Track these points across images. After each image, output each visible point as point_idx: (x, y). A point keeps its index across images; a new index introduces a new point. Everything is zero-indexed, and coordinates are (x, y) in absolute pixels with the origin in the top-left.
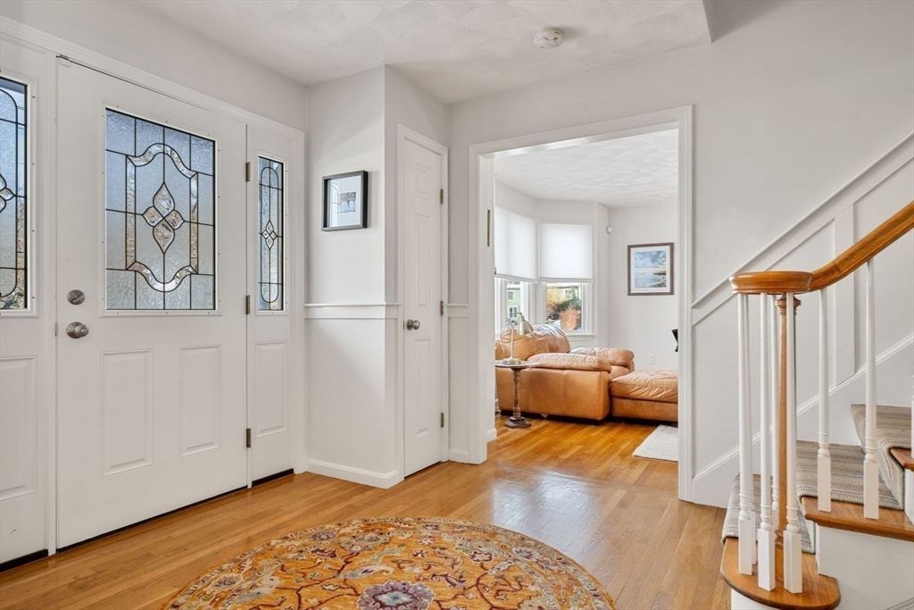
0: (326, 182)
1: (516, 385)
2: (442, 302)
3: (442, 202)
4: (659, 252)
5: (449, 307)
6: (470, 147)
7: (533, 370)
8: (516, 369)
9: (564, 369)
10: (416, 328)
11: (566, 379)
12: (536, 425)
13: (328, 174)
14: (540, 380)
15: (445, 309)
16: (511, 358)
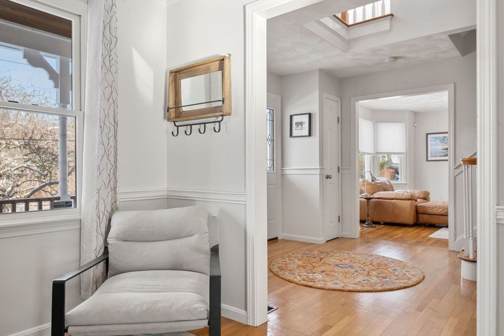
0: (291, 117)
1: (368, 207)
2: (339, 167)
3: (338, 122)
4: (445, 137)
5: (341, 169)
6: (352, 98)
7: (376, 200)
8: (368, 199)
9: (392, 199)
10: (330, 178)
11: (393, 204)
12: (378, 226)
13: (292, 114)
14: (380, 205)
15: (340, 170)
16: (365, 194)
